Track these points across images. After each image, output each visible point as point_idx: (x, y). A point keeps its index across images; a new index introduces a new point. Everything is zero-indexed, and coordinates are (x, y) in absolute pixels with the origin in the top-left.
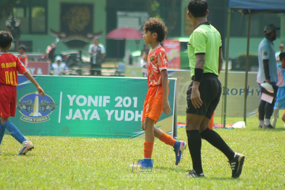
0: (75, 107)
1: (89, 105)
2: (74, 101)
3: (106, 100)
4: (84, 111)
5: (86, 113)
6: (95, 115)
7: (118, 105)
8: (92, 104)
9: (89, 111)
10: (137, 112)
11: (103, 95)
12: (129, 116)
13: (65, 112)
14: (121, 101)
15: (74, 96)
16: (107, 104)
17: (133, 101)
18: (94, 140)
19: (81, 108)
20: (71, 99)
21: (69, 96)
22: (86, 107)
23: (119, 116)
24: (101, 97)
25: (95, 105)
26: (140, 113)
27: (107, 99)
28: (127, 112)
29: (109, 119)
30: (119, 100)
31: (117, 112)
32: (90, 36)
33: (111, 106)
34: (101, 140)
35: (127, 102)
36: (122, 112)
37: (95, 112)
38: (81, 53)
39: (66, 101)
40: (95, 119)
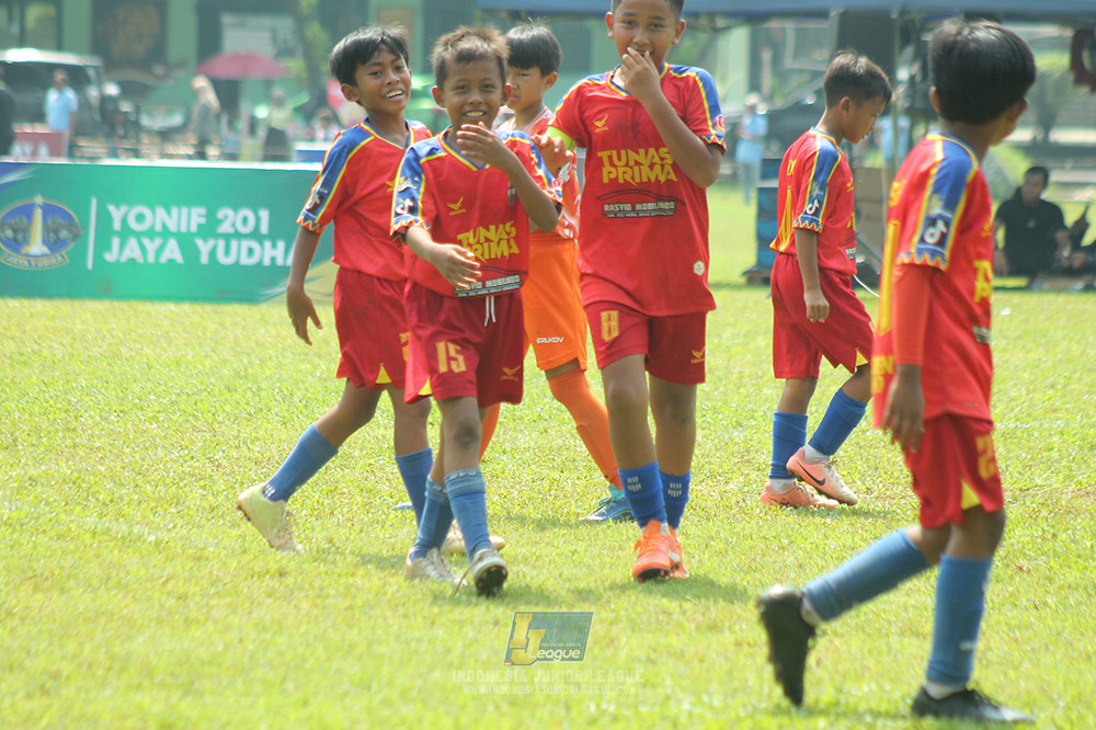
0: (126, 232)
1: (158, 227)
2: (124, 221)
3: (197, 216)
4: (146, 241)
5: (151, 246)
6: (172, 251)
7: (225, 228)
8: (164, 225)
9: (158, 241)
10: (268, 244)
11: (190, 203)
12: (250, 251)
13: (103, 245)
14: (230, 219)
15: (123, 209)
16: (200, 226)
17: (258, 219)
18: (171, 307)
19: (138, 235)
20: (116, 213)
21: (112, 209)
22: (151, 234)
23: (227, 252)
24: (184, 211)
25: (172, 227)
26: (274, 246)
27: (200, 216)
28: (245, 244)
29: (204, 259)
30: (226, 217)
31: (221, 244)
32: (159, 70)
33: (209, 229)
34: (186, 307)
35: (245, 220)
36: (234, 243)
37: (172, 244)
38: (138, 110)
39: (104, 219)
40: (171, 261)
